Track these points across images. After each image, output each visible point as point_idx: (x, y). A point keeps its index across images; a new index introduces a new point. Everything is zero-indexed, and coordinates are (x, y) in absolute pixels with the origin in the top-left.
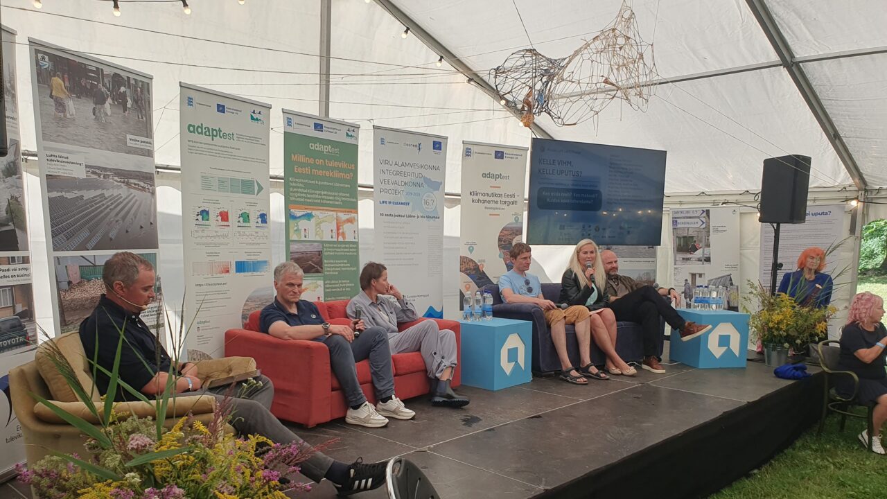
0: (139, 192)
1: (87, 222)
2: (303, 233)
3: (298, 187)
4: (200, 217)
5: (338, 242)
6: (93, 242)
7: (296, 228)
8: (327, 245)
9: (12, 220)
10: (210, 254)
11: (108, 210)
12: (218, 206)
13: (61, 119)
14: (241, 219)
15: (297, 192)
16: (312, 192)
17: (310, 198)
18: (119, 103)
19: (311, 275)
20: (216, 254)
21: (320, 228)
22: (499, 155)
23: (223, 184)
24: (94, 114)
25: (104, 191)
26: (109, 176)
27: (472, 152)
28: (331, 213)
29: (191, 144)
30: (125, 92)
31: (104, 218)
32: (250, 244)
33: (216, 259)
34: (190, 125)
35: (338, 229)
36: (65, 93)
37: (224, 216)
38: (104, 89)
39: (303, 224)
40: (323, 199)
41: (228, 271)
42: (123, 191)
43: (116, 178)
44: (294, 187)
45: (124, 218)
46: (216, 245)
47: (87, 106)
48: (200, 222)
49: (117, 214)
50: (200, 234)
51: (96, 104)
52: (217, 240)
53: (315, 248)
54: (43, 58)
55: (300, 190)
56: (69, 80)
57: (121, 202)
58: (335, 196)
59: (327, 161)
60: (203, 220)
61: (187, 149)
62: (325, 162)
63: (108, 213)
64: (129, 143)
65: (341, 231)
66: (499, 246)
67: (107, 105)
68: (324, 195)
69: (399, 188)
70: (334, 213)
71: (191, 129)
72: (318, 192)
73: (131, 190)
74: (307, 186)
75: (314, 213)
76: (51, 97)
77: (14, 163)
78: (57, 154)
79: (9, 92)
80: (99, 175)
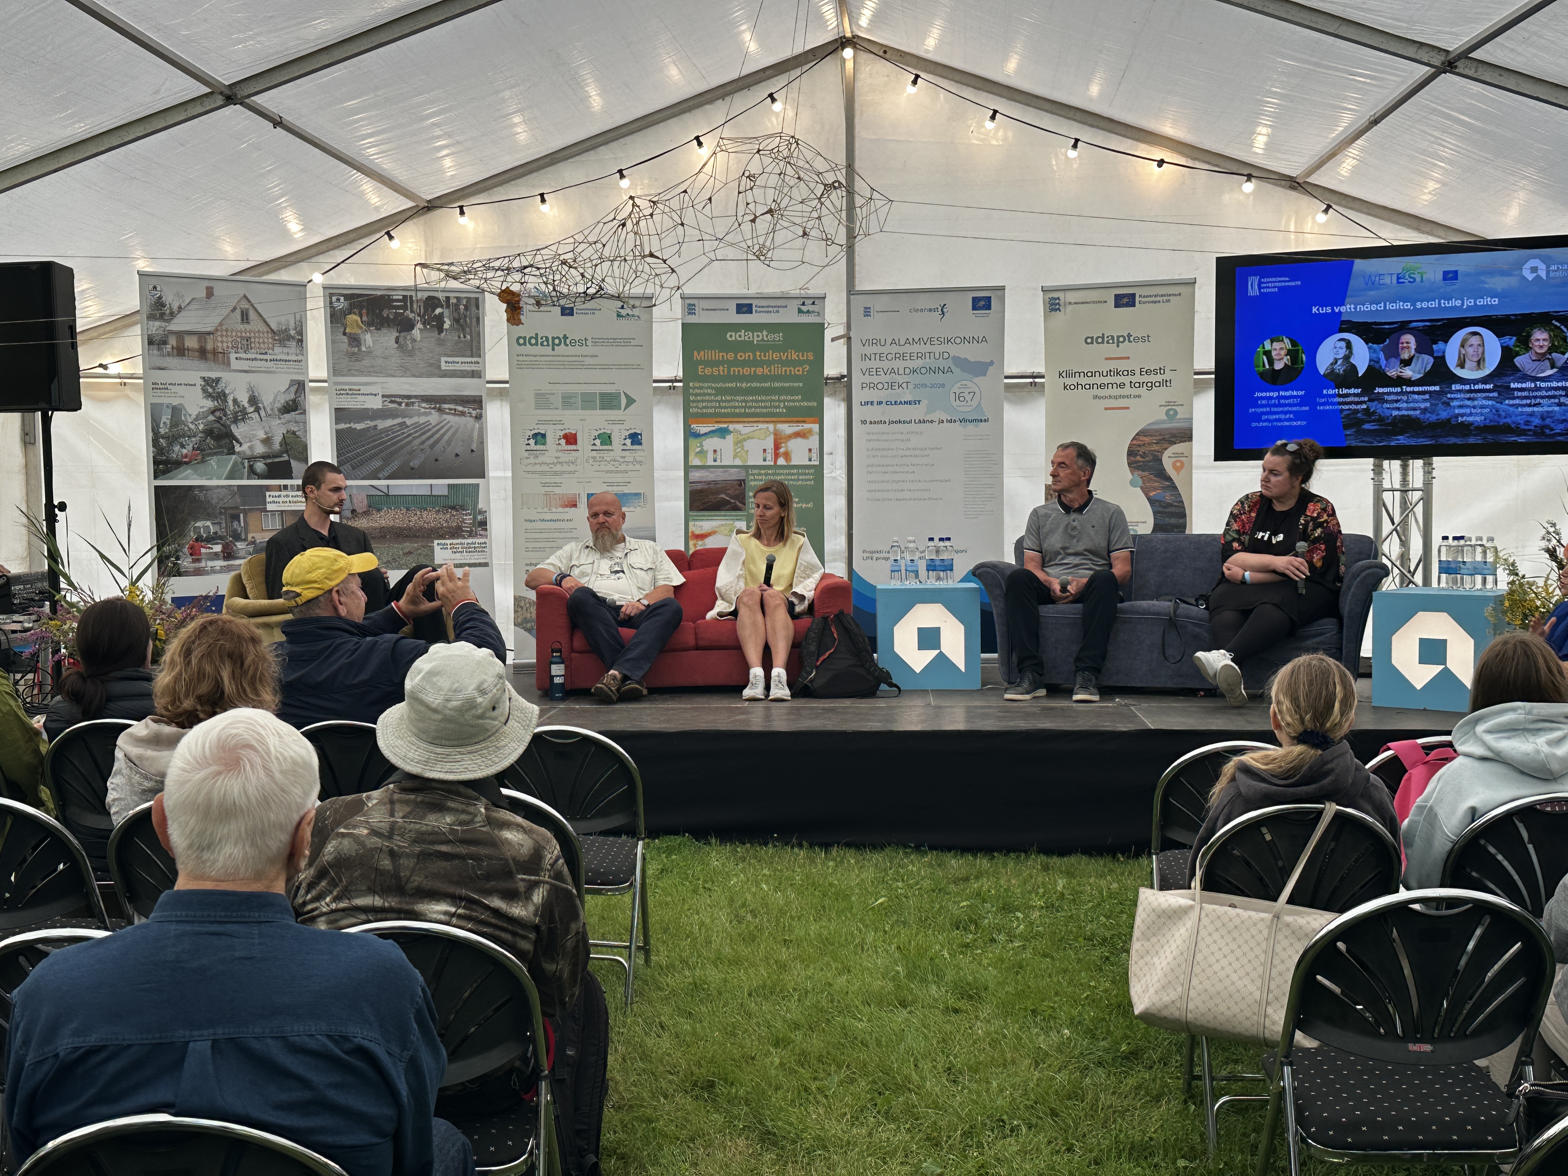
0: (456, 417)
1: (381, 451)
2: (710, 456)
3: (704, 395)
4: (532, 442)
5: (776, 466)
6: (388, 471)
7: (698, 450)
8: (756, 471)
9: (287, 452)
10: (545, 485)
11: (410, 438)
12: (562, 427)
13: (354, 354)
15: (703, 401)
16: (729, 398)
17: (726, 407)
18: (432, 326)
19: (723, 513)
20: (557, 485)
21: (742, 447)
22: (1125, 300)
24: (397, 342)
25: (406, 420)
26: (413, 403)
27: (1061, 302)
28: (764, 426)
29: (521, 358)
30: (441, 315)
31: (403, 447)
32: (611, 472)
33: (558, 490)
34: (520, 338)
35: (777, 447)
36: (361, 328)
37: (571, 439)
38: (411, 316)
39: (711, 444)
40: (750, 407)
41: (575, 506)
42: (434, 417)
43: (424, 405)
44: (696, 395)
46: (556, 473)
48: (533, 447)
49: (423, 443)
50: (532, 460)
51: (400, 332)
52: (558, 468)
53: (734, 475)
54: (338, 300)
55: (707, 398)
56: (368, 314)
57: (429, 430)
58: (772, 401)
59: (758, 353)
60: (536, 444)
61: (516, 364)
62: (755, 356)
63: (410, 442)
64: (444, 366)
65: (782, 450)
66: (1129, 464)
67: (416, 333)
68: (752, 401)
69: (900, 379)
70: (771, 427)
71: (521, 341)
72: (739, 398)
73: (445, 416)
74: (720, 391)
75: (731, 427)
76: (344, 334)
77: (294, 401)
78: (347, 387)
79: (294, 338)
80: (400, 404)
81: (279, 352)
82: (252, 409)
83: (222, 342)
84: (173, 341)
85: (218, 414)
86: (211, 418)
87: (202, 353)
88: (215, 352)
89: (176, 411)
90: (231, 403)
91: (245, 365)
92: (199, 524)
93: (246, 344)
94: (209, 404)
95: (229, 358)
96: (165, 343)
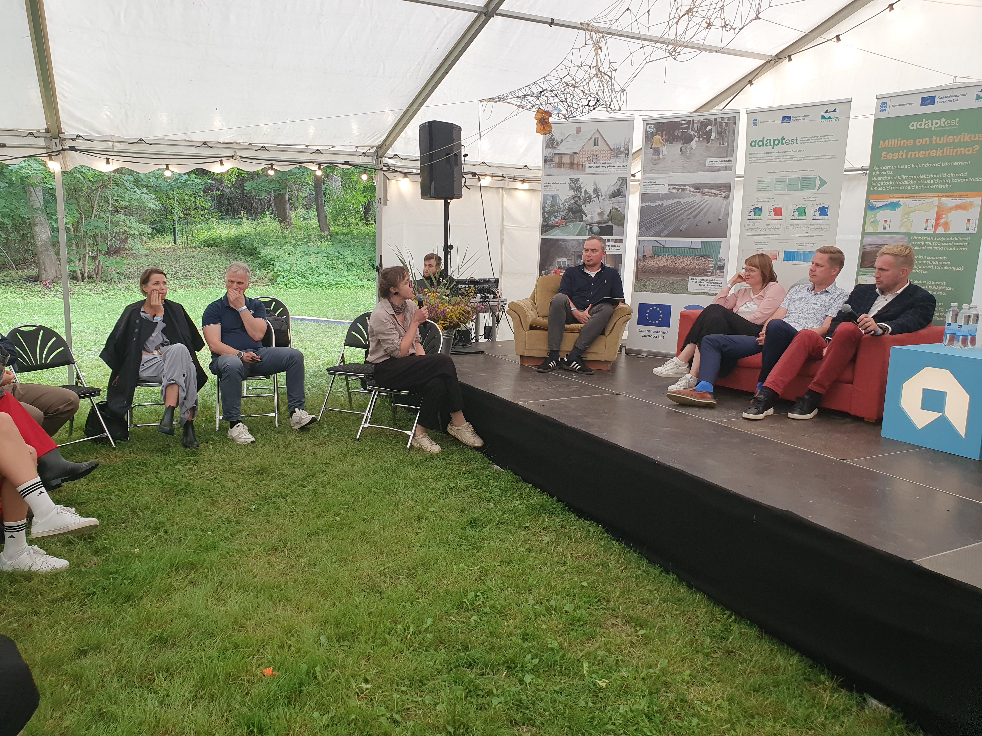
0: (712, 198)
1: (663, 220)
2: (881, 224)
3: (884, 176)
4: (752, 213)
5: (935, 234)
6: (666, 232)
7: (873, 220)
8: (917, 238)
9: (611, 220)
10: (757, 244)
11: (682, 211)
12: (773, 203)
13: (655, 160)
14: (796, 214)
15: (881, 181)
16: (903, 177)
17: (900, 185)
18: (704, 139)
20: (765, 244)
21: (908, 218)
23: (779, 185)
24: (681, 151)
25: (681, 200)
26: (686, 189)
28: (930, 200)
29: (752, 156)
30: (710, 131)
31: (677, 217)
34: (752, 141)
35: (938, 218)
36: (661, 143)
37: (778, 212)
38: (692, 133)
39: (882, 215)
40: (921, 185)
42: (698, 198)
43: (693, 190)
44: (877, 176)
45: (695, 217)
46: (765, 236)
47: (676, 147)
48: (753, 217)
49: (689, 214)
50: (751, 227)
51: (683, 144)
52: (768, 232)
54: (650, 127)
55: (886, 178)
56: (666, 135)
57: (694, 206)
58: (940, 178)
59: (934, 138)
60: (754, 215)
61: (750, 160)
62: (931, 141)
63: (682, 214)
64: (708, 165)
65: (942, 221)
67: (693, 143)
68: (923, 179)
70: (936, 200)
71: (754, 143)
72: (912, 177)
73: (705, 197)
74: (897, 172)
75: (902, 201)
76: (651, 148)
77: (619, 190)
78: (649, 181)
79: (623, 152)
80: (678, 190)
81: (613, 162)
82: (595, 196)
83: (582, 158)
84: (556, 159)
85: (576, 199)
86: (573, 201)
87: (571, 165)
88: (578, 164)
89: (554, 198)
90: (583, 192)
91: (593, 170)
92: (560, 260)
93: (596, 158)
94: (572, 193)
95: (585, 167)
96: (552, 161)
